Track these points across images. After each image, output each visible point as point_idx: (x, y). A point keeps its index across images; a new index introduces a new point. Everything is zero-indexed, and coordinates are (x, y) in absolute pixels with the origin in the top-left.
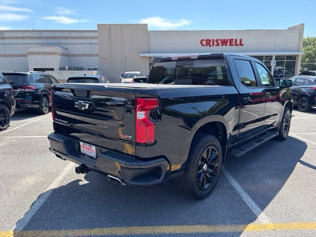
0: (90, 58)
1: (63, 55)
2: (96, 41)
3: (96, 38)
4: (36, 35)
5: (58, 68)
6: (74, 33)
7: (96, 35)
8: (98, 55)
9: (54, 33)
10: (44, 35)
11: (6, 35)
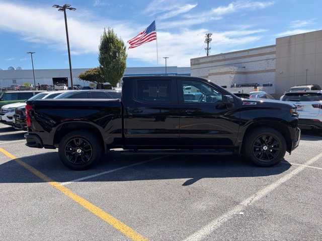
0: (266, 74)
1: (237, 73)
2: (274, 56)
3: (274, 53)
4: (221, 58)
5: (230, 86)
6: (252, 52)
7: (274, 49)
8: (274, 70)
9: (235, 54)
10: (227, 57)
11: (201, 61)
